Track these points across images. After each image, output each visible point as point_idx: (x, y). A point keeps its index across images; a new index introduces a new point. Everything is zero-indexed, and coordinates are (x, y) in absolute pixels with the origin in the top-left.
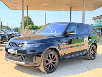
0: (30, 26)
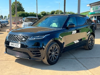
0: (20, 13)
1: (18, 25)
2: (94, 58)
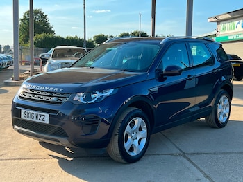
0: (43, 36)
1: (36, 68)
2: (233, 155)
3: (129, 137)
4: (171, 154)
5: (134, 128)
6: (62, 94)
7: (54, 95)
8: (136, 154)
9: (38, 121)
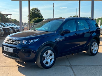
3: (46, 58)
4: (66, 66)
5: (48, 55)
6: (18, 41)
7: (15, 41)
8: (49, 65)
9: (9, 51)
